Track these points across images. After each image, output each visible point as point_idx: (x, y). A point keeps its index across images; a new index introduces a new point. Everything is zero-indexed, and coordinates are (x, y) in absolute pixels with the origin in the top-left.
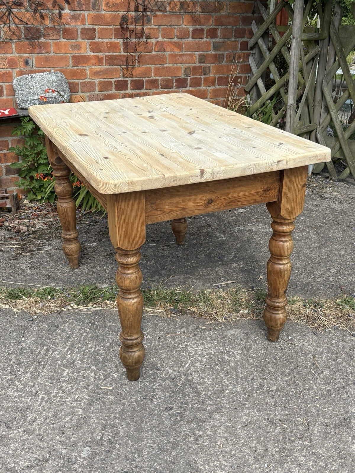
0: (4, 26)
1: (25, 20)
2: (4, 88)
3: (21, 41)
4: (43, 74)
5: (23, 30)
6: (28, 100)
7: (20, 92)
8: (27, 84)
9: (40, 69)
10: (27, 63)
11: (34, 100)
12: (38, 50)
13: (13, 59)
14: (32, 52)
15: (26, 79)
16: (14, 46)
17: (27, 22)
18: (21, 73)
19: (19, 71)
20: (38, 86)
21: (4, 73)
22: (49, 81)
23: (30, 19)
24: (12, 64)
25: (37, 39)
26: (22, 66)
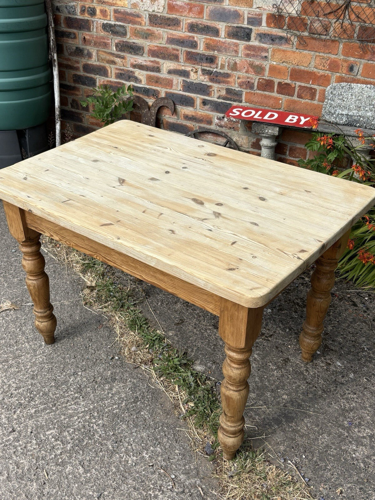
0: (336, 21)
1: (363, 17)
2: (318, 92)
3: (352, 42)
4: (365, 86)
5: (357, 30)
6: (335, 113)
7: (329, 101)
8: (341, 94)
9: (366, 79)
10: (351, 69)
11: (341, 114)
12: (369, 56)
13: (336, 61)
14: (361, 57)
15: (343, 87)
16: (341, 46)
17: (366, 20)
18: (341, 80)
19: (340, 77)
20: (353, 100)
21: (322, 76)
22: (369, 96)
23: (371, 16)
24: (334, 66)
25: (371, 42)
26: (344, 72)
